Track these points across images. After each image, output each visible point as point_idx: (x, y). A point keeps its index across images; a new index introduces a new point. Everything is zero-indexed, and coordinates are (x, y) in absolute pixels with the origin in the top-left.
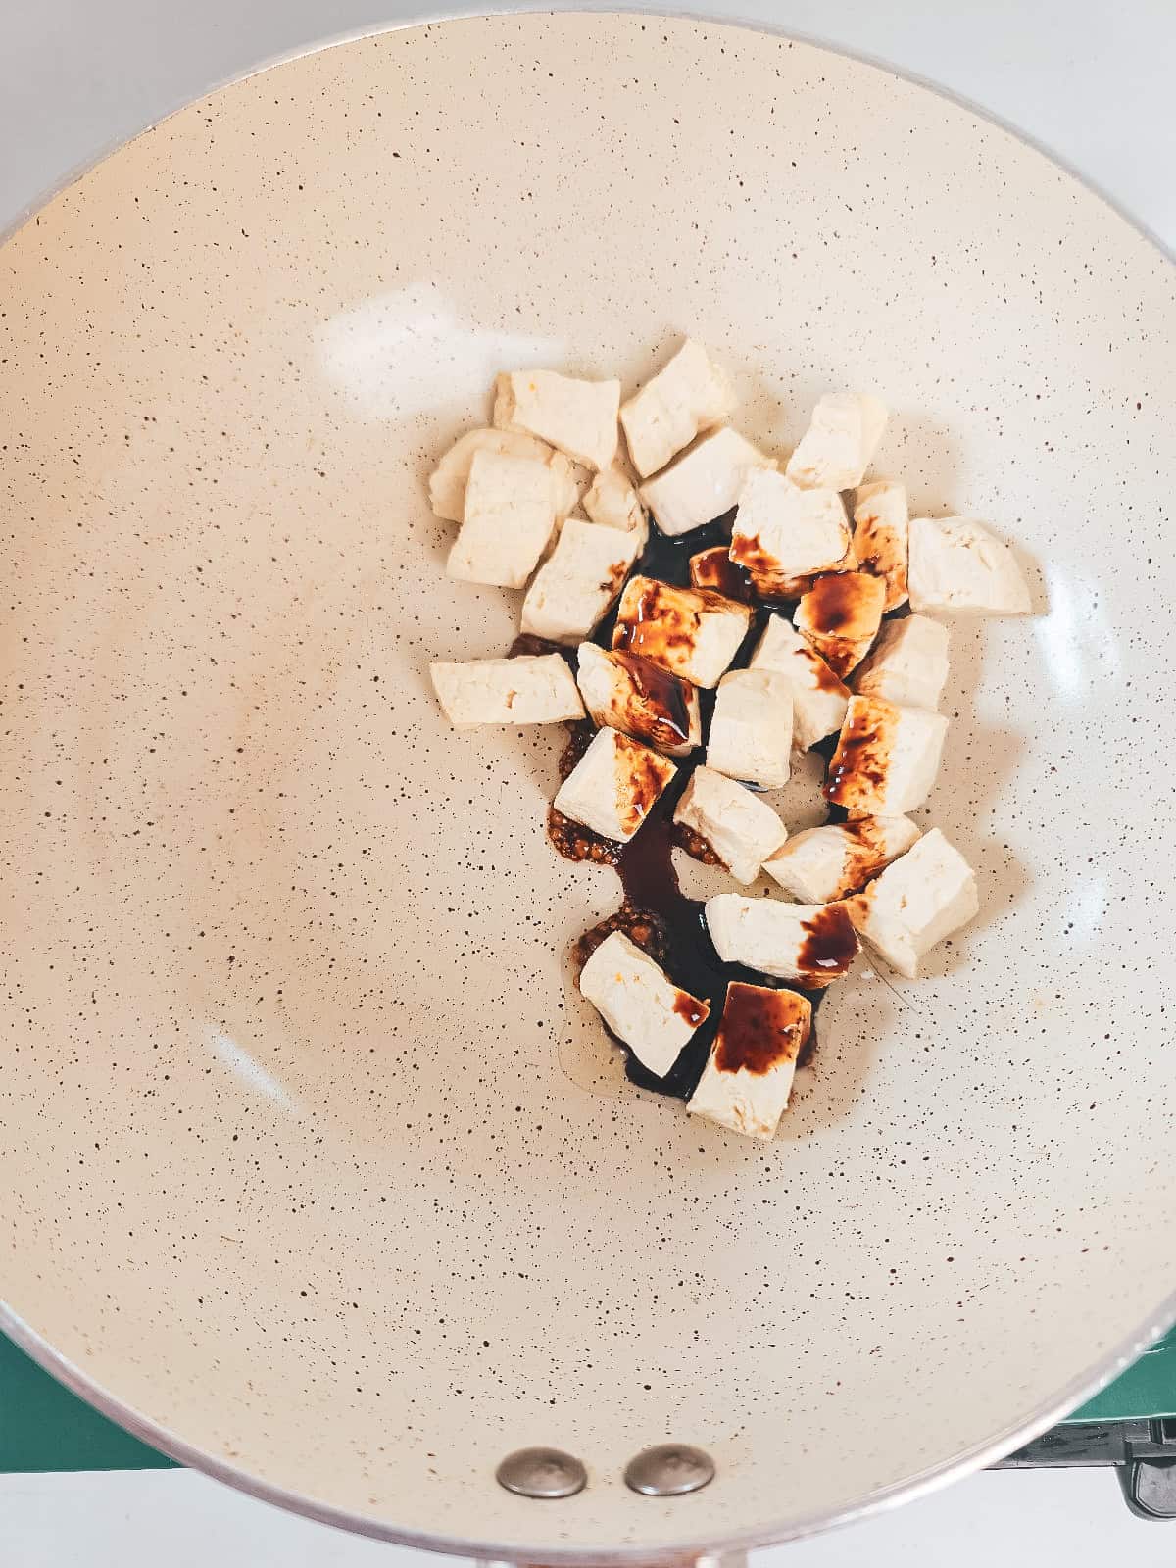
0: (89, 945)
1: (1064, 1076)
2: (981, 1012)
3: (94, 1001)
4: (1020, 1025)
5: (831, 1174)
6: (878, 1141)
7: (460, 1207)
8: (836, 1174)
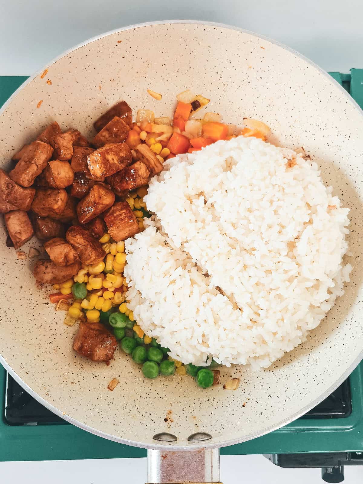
0: (31, 299)
1: (324, 340)
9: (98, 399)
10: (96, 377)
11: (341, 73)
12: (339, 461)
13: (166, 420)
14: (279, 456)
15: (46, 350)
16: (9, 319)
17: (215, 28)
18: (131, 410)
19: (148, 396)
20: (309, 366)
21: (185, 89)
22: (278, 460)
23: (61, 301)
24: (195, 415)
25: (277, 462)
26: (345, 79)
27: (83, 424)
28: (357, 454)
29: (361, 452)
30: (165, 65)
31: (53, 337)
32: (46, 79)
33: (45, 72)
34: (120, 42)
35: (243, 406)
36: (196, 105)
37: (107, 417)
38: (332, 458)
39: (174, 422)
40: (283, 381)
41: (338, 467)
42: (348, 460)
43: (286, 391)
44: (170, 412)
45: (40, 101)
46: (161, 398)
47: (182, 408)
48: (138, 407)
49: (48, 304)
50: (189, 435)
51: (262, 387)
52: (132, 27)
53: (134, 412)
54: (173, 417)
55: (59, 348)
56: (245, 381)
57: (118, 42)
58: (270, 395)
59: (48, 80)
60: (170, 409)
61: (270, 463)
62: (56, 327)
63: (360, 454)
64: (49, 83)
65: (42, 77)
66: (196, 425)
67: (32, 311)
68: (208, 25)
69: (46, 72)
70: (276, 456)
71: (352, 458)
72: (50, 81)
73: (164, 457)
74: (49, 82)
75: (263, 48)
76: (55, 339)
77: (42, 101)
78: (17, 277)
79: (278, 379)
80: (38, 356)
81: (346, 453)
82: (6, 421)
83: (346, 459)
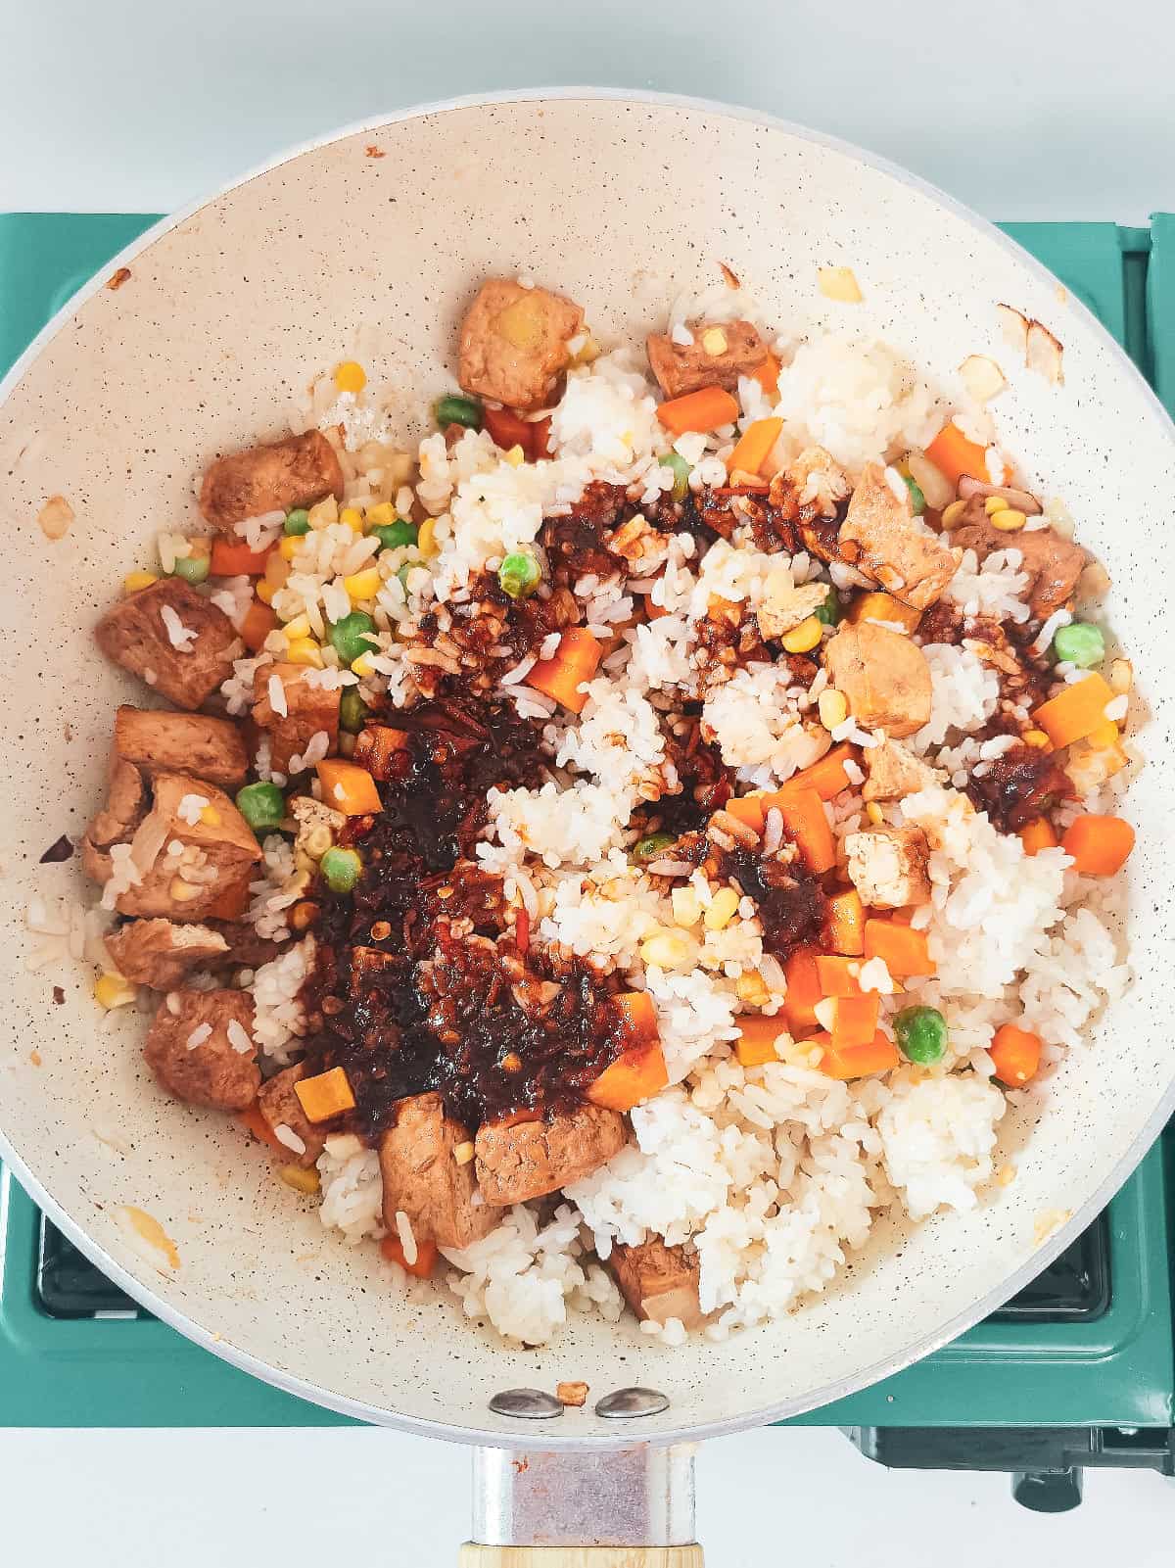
9: (318, 1279)
11: (1119, 224)
12: (1066, 1454)
13: (529, 1345)
14: (882, 1432)
18: (420, 1314)
22: (878, 1446)
24: (617, 1328)
25: (873, 1451)
26: (1132, 246)
28: (1124, 1431)
29: (1133, 1427)
30: (523, 219)
37: (346, 1337)
38: (1045, 1442)
39: (555, 1350)
41: (1062, 1470)
42: (1095, 1451)
48: (443, 1304)
53: (431, 1318)
61: (854, 1450)
63: (1131, 1432)
66: (623, 1359)
70: (873, 1432)
71: (1106, 1446)
73: (521, 1467)
81: (1088, 1429)
82: (44, 1306)
83: (1087, 1446)
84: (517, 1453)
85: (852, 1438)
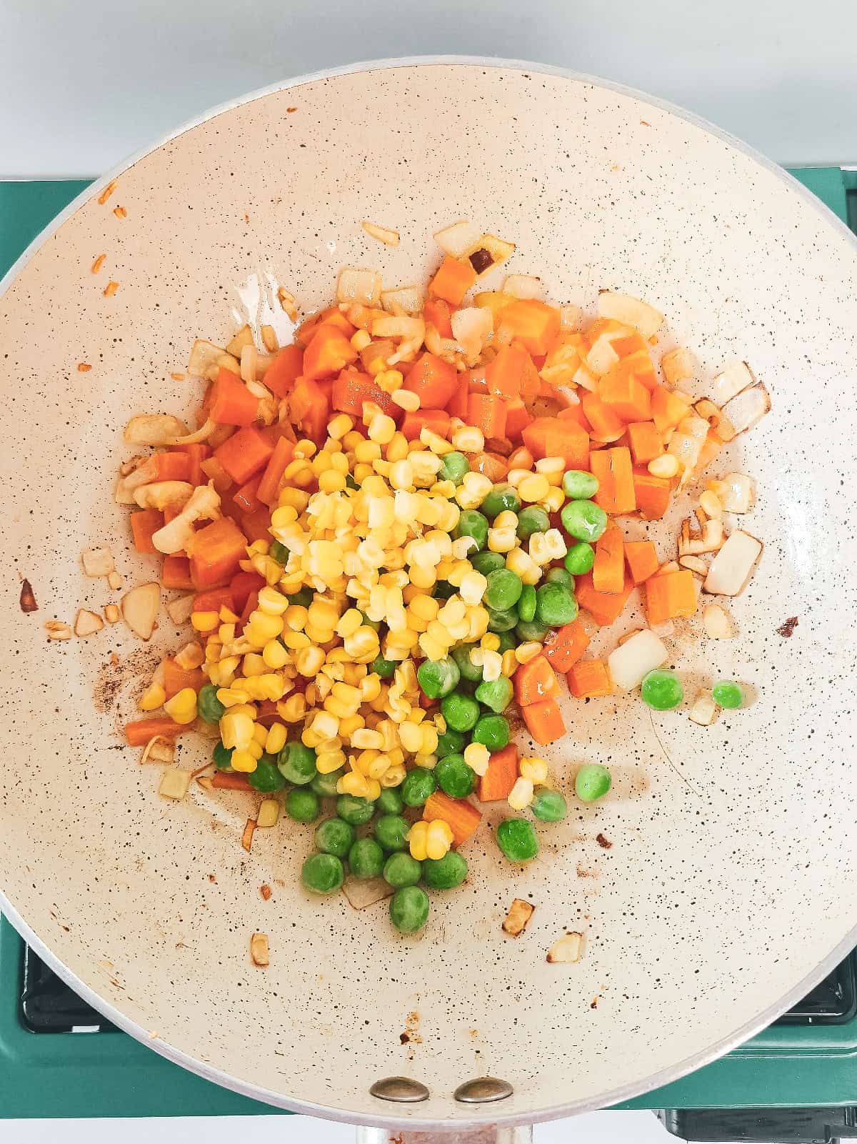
0: (80, 737)
1: (794, 844)
2: (745, 796)
3: (86, 778)
4: (770, 805)
5: (624, 914)
6: (661, 890)
7: (349, 932)
8: (628, 914)
9: (240, 984)
10: (236, 927)
12: (827, 1127)
13: (404, 1039)
14: (681, 1113)
15: (115, 864)
16: (26, 791)
17: (526, 76)
18: (319, 1013)
19: (361, 976)
20: (755, 910)
21: (457, 218)
22: (677, 1123)
23: (154, 740)
24: (475, 1026)
25: (675, 1127)
26: (852, 185)
27: (198, 1061)
30: (405, 161)
31: (134, 830)
32: (111, 203)
33: (108, 189)
34: (294, 110)
35: (593, 1006)
36: (481, 260)
37: (261, 1033)
38: (810, 1119)
39: (425, 1043)
40: (690, 944)
42: (849, 1125)
43: (697, 972)
44: (414, 1017)
45: (100, 257)
46: (393, 980)
47: (444, 1007)
48: (337, 1005)
49: (121, 749)
50: (459, 1083)
51: (639, 956)
52: (322, 75)
53: (329, 1016)
54: (423, 1030)
55: (149, 858)
56: (599, 941)
57: (289, 110)
58: (658, 980)
59: (118, 206)
60: (414, 1011)
61: (660, 1126)
62: (140, 805)
64: (119, 212)
65: (101, 202)
66: (478, 1052)
67: (84, 768)
68: (510, 69)
69: (111, 189)
70: (674, 1114)
72: (122, 209)
74: (120, 210)
75: (646, 124)
76: (138, 834)
77: (105, 256)
78: (46, 686)
79: (678, 939)
80: (96, 879)
81: (844, 1108)
82: (27, 1023)
83: (843, 1121)
84: (393, 1131)
85: (659, 1117)
